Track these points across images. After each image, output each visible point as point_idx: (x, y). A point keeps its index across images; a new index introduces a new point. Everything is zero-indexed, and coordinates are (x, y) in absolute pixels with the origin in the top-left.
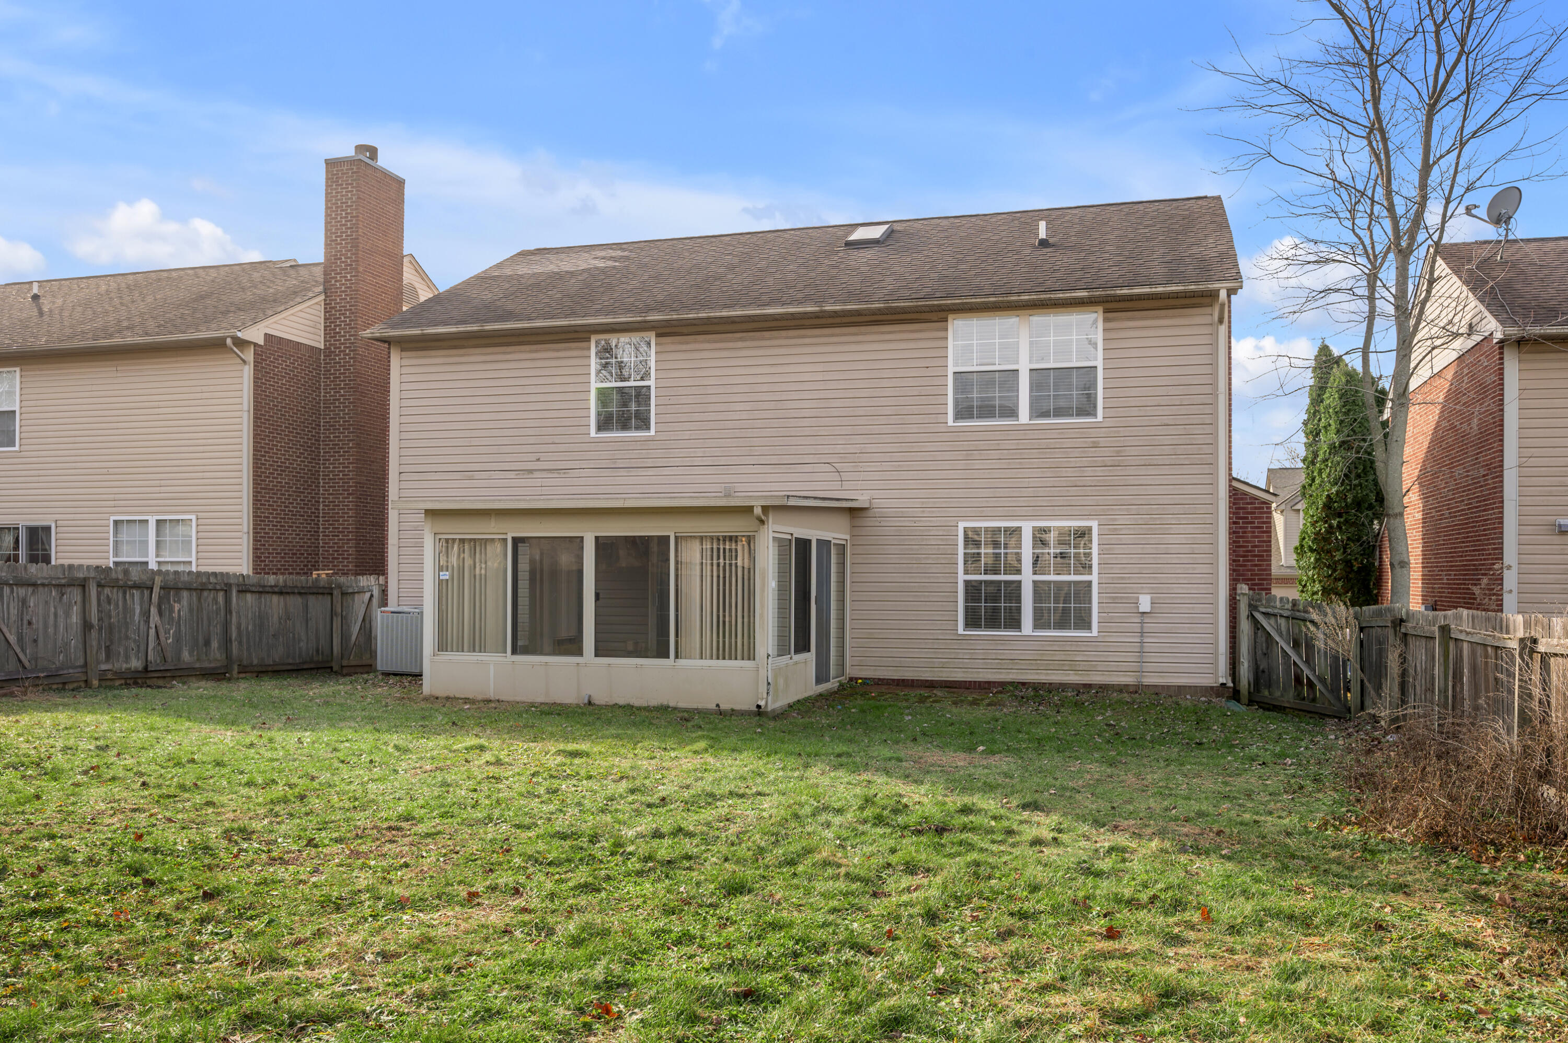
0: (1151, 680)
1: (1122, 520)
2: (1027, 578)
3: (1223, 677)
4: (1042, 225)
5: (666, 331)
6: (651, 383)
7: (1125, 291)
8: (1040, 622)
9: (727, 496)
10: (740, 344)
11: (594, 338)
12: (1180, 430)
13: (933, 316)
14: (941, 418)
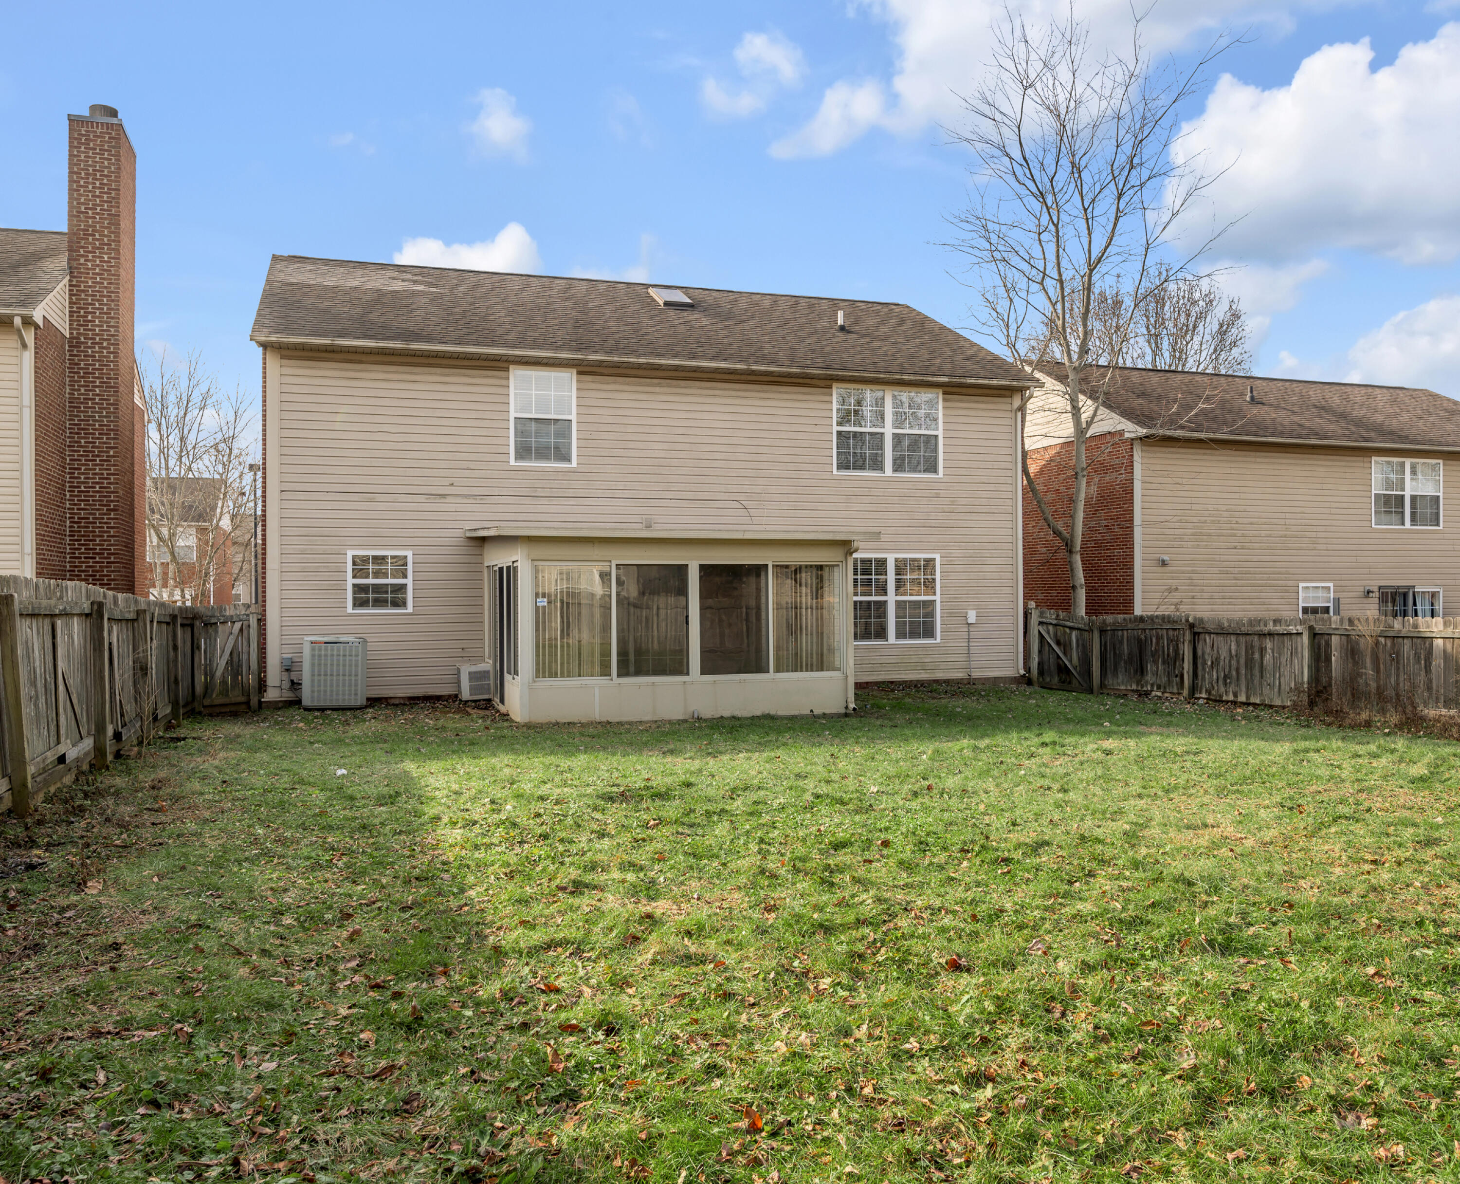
1: (957, 553)
2: (891, 598)
4: (840, 314)
5: (585, 369)
6: (573, 417)
7: (973, 381)
8: (900, 635)
9: (649, 527)
10: (658, 389)
11: (512, 368)
12: (992, 487)
13: (824, 383)
14: (827, 468)
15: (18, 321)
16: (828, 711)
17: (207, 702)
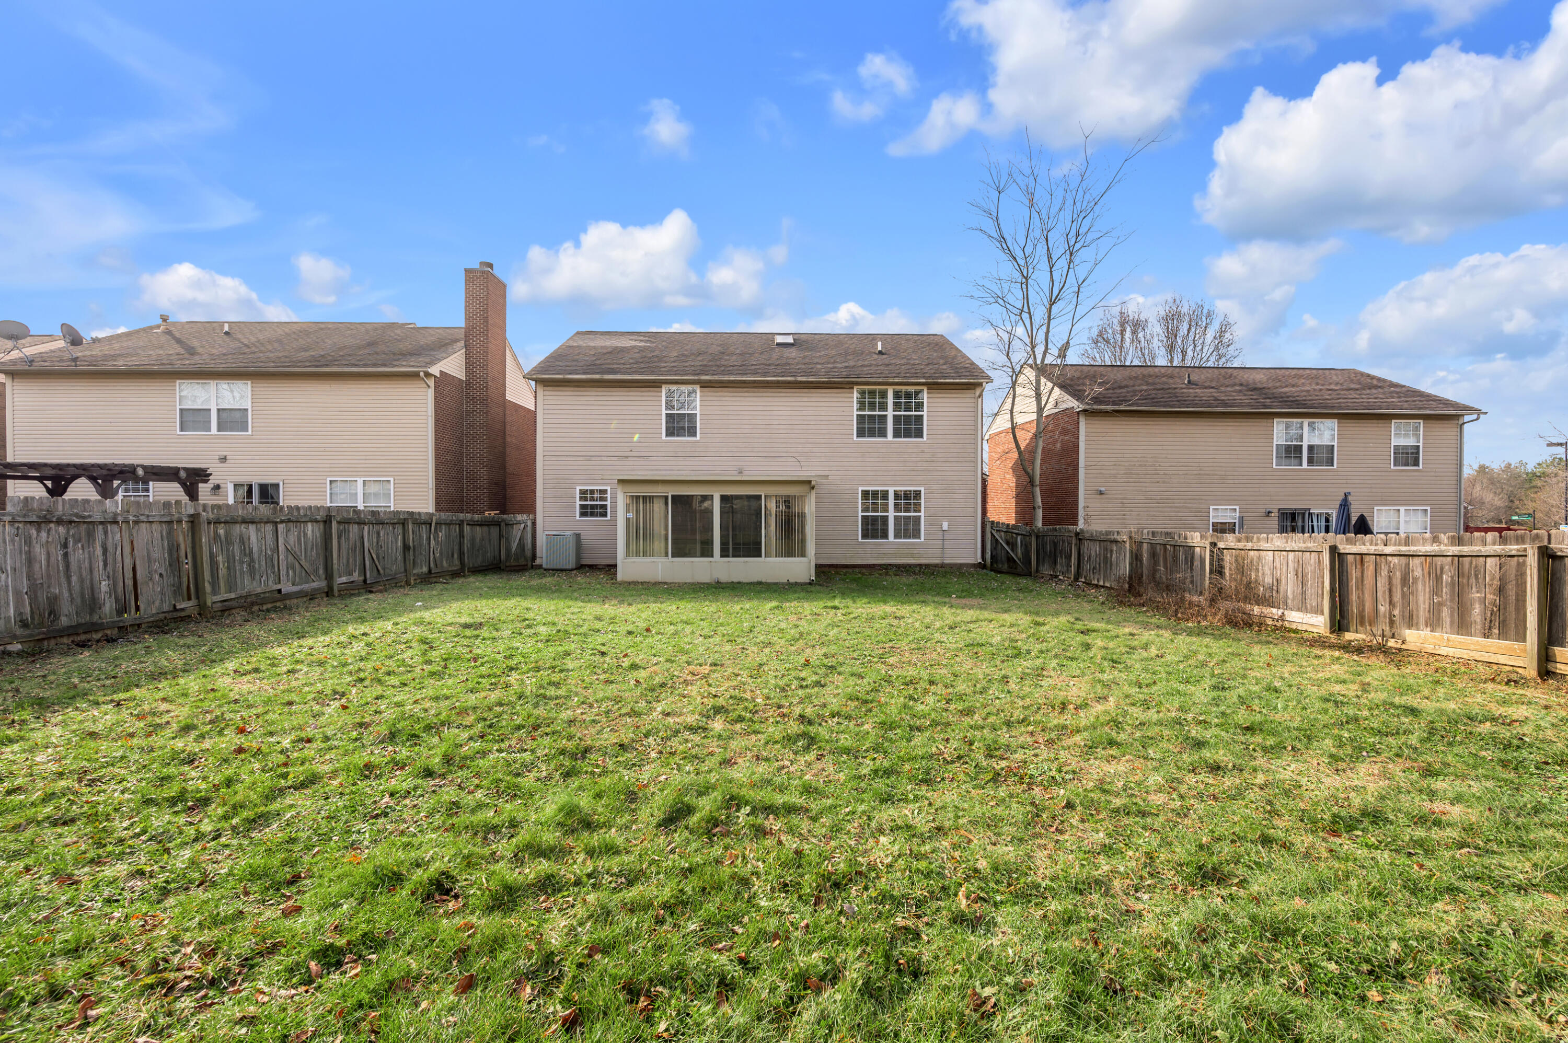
0: (947, 561)
1: (935, 487)
2: (891, 514)
3: (980, 560)
4: (880, 344)
5: (705, 385)
6: (698, 412)
7: (942, 380)
8: (896, 537)
9: (741, 472)
10: (746, 394)
11: (664, 386)
12: (960, 446)
13: (848, 386)
14: (850, 436)
15: (422, 374)
16: (799, 581)
17: (508, 564)
